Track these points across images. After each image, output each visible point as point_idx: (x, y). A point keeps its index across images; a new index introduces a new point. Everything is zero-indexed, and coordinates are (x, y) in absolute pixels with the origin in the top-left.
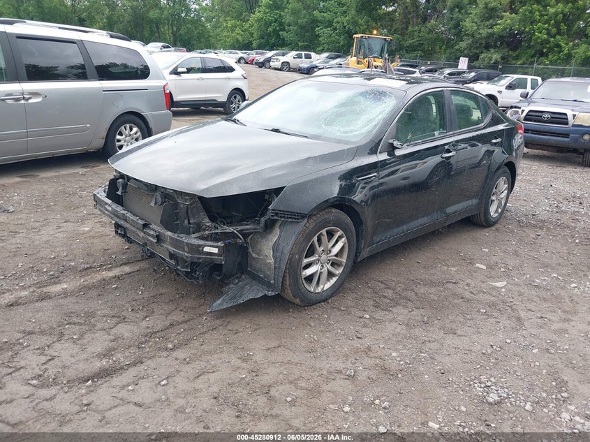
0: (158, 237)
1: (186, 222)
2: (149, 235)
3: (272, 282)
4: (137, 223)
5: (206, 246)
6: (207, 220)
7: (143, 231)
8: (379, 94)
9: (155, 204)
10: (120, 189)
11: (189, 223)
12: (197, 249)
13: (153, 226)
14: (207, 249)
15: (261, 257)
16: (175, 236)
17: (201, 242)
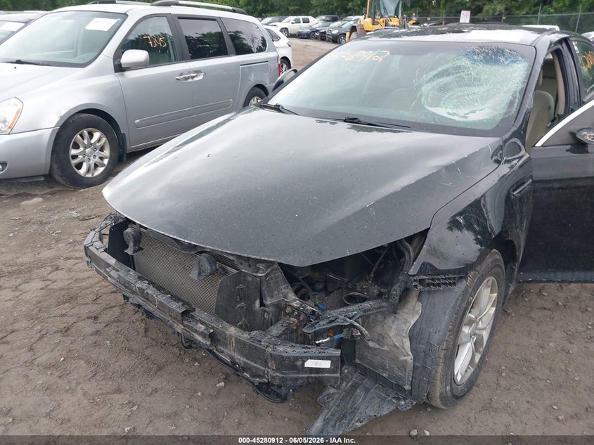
0: (212, 337)
1: (258, 303)
2: (196, 332)
3: (407, 387)
4: (170, 310)
5: (308, 358)
6: (292, 296)
7: (182, 324)
8: (493, 54)
9: (200, 274)
10: (131, 244)
11: (262, 304)
12: (293, 365)
13: (199, 314)
14: (310, 364)
15: (386, 348)
16: (245, 336)
17: (298, 351)
